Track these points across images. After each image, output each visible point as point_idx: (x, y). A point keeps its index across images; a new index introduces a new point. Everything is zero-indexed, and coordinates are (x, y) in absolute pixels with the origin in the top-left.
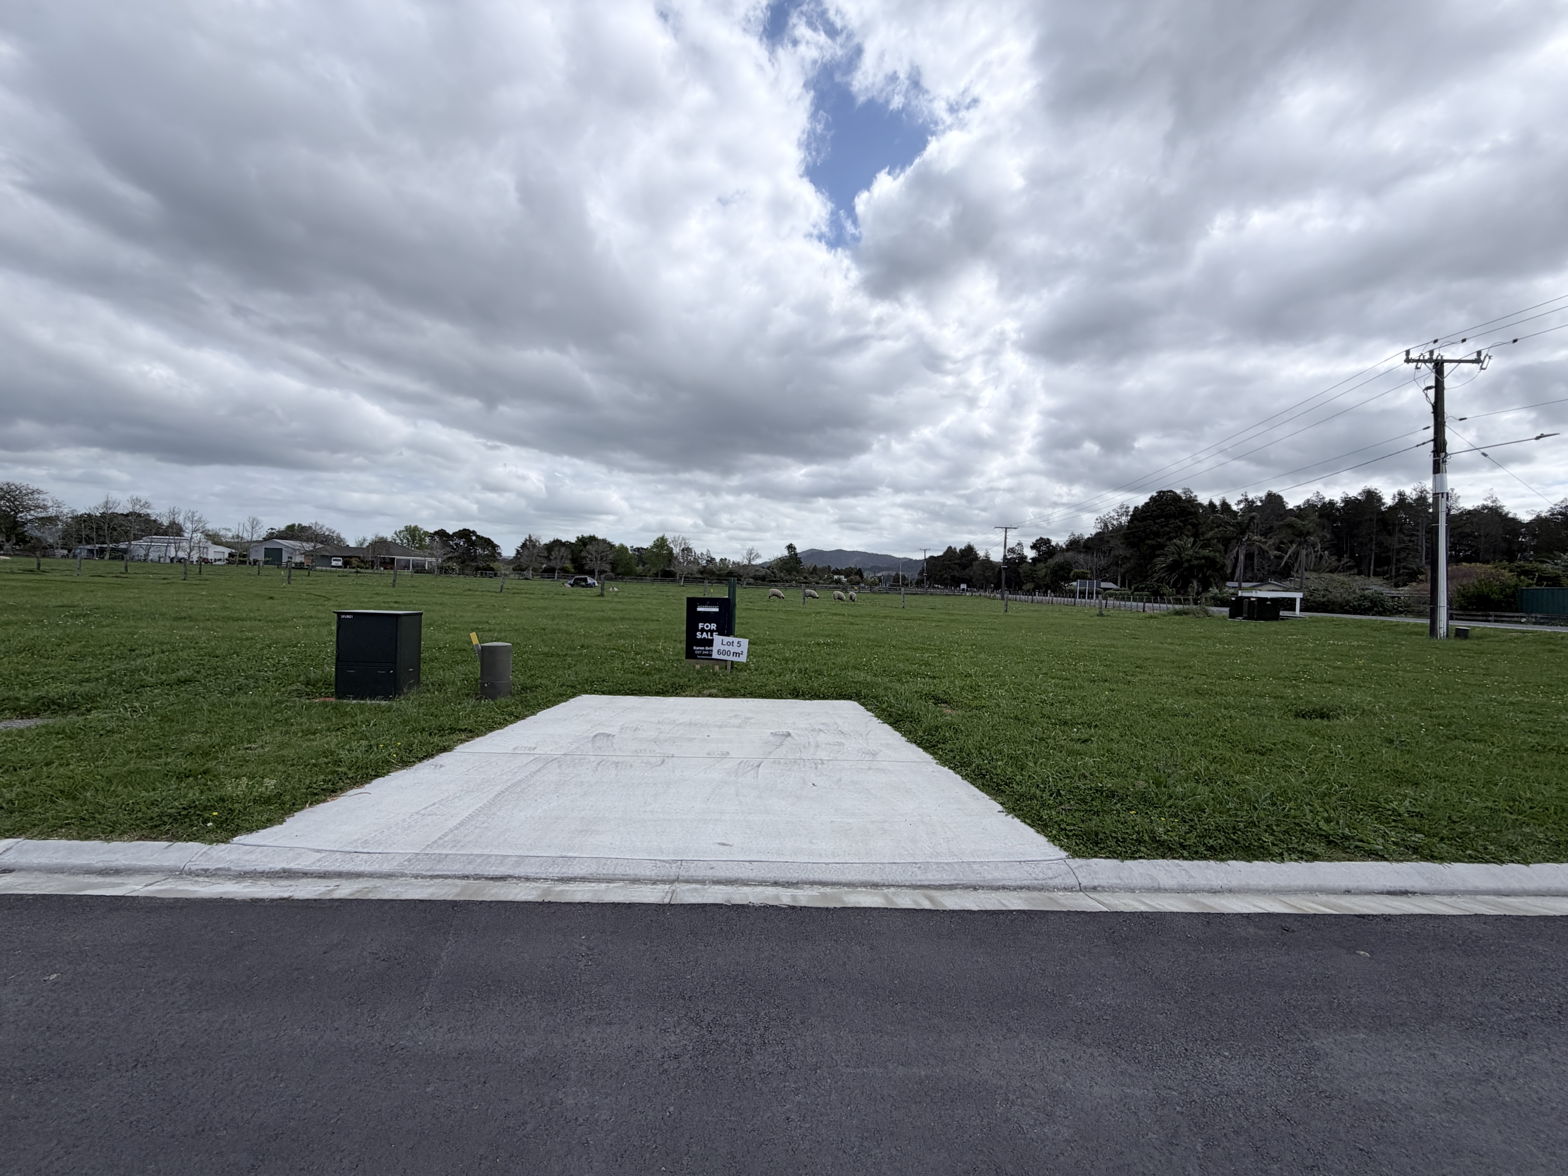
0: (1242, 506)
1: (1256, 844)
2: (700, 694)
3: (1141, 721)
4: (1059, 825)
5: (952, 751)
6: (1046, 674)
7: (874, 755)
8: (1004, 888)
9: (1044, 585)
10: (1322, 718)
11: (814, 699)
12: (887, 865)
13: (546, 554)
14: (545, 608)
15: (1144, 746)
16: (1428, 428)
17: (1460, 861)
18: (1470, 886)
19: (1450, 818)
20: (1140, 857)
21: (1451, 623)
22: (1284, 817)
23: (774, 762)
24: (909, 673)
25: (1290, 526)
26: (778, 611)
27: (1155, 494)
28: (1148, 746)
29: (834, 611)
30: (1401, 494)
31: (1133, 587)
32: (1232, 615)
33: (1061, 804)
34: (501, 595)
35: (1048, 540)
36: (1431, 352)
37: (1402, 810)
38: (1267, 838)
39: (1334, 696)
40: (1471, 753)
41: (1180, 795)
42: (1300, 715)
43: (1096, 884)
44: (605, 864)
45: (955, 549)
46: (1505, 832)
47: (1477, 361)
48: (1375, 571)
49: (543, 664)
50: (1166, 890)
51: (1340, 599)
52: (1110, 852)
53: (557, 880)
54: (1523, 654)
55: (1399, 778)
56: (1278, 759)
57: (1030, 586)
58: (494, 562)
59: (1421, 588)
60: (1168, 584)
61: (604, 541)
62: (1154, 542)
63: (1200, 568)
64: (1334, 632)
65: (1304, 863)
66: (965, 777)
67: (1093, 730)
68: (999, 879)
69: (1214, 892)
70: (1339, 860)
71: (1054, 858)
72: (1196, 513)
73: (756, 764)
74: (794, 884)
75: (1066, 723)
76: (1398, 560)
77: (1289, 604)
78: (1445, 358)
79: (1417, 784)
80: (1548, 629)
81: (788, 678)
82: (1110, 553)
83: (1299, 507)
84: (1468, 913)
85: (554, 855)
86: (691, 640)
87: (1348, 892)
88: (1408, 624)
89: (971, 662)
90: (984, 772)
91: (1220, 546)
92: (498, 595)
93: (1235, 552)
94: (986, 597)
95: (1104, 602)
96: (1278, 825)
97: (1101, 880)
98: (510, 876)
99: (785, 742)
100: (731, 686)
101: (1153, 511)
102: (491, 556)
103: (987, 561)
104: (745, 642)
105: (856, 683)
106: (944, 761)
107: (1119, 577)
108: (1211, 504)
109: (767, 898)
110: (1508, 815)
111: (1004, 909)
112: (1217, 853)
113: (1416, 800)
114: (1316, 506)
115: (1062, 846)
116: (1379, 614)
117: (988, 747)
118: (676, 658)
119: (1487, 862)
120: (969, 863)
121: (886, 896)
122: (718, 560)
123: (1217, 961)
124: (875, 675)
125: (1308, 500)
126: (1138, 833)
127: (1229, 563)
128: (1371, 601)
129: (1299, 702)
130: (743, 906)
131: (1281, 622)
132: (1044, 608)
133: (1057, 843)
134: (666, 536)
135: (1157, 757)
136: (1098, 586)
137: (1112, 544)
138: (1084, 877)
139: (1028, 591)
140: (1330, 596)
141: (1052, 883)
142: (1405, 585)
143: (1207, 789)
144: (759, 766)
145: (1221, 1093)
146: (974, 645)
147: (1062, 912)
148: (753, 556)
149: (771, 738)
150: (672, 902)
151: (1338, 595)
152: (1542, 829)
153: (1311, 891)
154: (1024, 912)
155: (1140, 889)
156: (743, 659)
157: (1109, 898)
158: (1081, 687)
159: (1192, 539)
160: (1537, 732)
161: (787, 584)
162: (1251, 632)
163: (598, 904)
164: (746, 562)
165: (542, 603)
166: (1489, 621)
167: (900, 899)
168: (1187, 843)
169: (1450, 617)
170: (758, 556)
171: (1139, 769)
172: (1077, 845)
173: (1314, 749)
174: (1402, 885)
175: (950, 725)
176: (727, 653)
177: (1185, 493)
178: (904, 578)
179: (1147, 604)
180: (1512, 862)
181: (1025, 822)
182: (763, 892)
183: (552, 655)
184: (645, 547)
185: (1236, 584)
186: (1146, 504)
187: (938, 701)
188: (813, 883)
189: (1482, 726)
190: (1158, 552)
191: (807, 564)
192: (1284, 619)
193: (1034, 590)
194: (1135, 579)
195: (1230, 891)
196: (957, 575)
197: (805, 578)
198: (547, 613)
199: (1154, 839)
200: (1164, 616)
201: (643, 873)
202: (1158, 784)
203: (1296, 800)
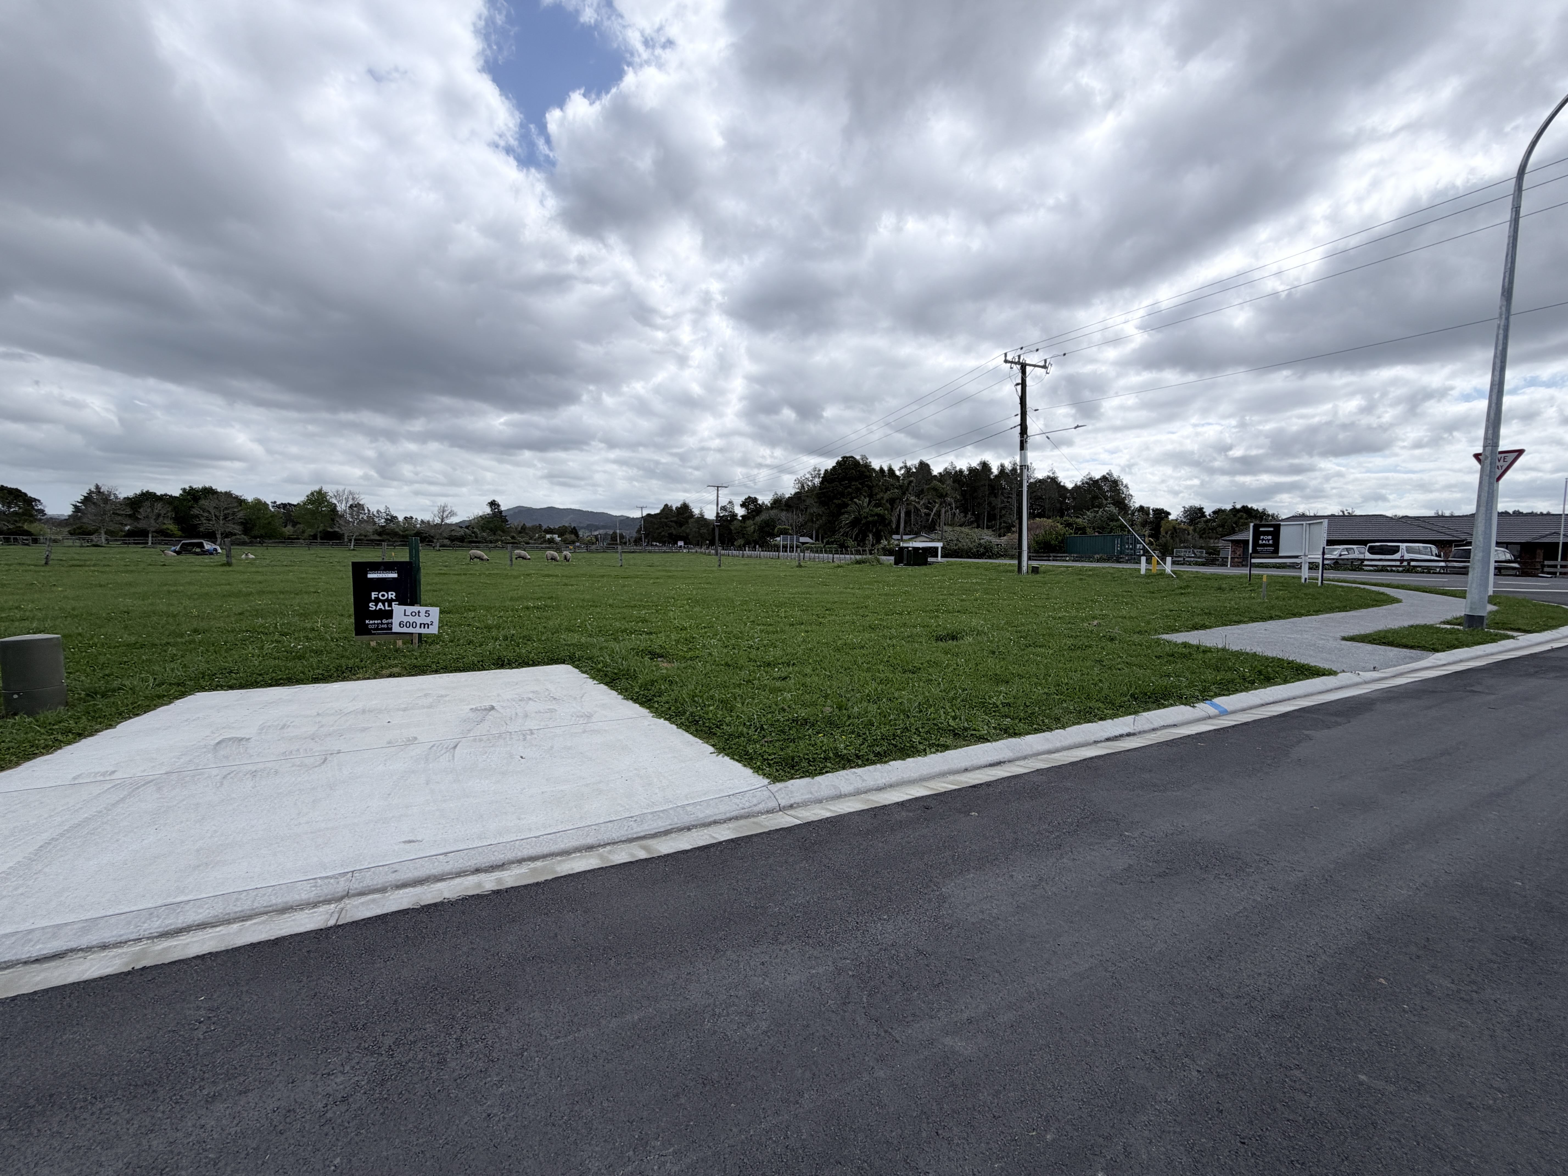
0: (902, 472)
1: (908, 745)
2: (377, 675)
3: (829, 656)
4: (762, 756)
5: (667, 703)
6: (754, 622)
7: (589, 716)
8: (715, 822)
9: (753, 541)
10: (953, 639)
11: (523, 667)
12: (603, 825)
13: (129, 512)
14: (130, 584)
15: (830, 677)
16: (1017, 415)
17: (1030, 734)
18: (1035, 751)
19: (1025, 703)
20: (827, 772)
21: (1030, 562)
22: (927, 720)
23: (475, 740)
24: (625, 631)
25: (935, 489)
26: (480, 575)
27: (841, 459)
28: (834, 676)
29: (547, 572)
30: (1002, 466)
31: (825, 541)
32: (897, 563)
33: (764, 737)
34: (47, 568)
35: (755, 498)
36: (1019, 357)
37: (999, 703)
38: (915, 739)
39: (960, 623)
40: (1038, 655)
41: (856, 715)
42: (939, 639)
43: (792, 802)
44: (237, 900)
45: (671, 507)
46: (1054, 709)
47: (1044, 367)
48: (987, 525)
49: (125, 659)
50: (846, 796)
51: (966, 547)
52: (803, 772)
53: (157, 937)
54: (1067, 582)
55: (998, 680)
56: (924, 675)
57: (741, 542)
58: (31, 522)
59: (1013, 537)
60: (851, 538)
61: (228, 495)
62: (840, 501)
63: (874, 523)
64: (962, 573)
65: (939, 754)
66: (680, 726)
67: (791, 668)
68: (711, 816)
69: (880, 789)
70: (961, 747)
71: (758, 786)
72: (871, 476)
73: (452, 745)
74: (500, 866)
75: (769, 664)
76: (1001, 517)
77: (933, 552)
78: (1027, 362)
79: (1007, 682)
80: (1079, 564)
81: (490, 646)
82: (806, 510)
83: (940, 474)
84: (1033, 770)
85: (150, 905)
86: (361, 612)
87: (966, 770)
88: (1006, 564)
89: (687, 616)
90: (697, 718)
91: (888, 505)
92: (43, 569)
93: (898, 510)
94: (701, 553)
95: (802, 554)
96: (923, 728)
97: (797, 798)
98: (72, 950)
99: (488, 717)
100: (420, 662)
101: (840, 474)
102: (23, 514)
103: (702, 519)
104: (435, 612)
105: (569, 645)
106: (659, 713)
107: (814, 532)
108: (882, 470)
109: (467, 889)
110: (1056, 696)
111: (715, 841)
112: (881, 758)
113: (1006, 694)
114: (951, 473)
115: (764, 775)
116: (990, 557)
117: (701, 694)
118: (342, 635)
119: (1044, 731)
120: (683, 807)
121: (601, 857)
122: (401, 518)
123: (880, 844)
124: (590, 636)
125: (946, 468)
126: (825, 752)
127: (894, 520)
128: (985, 548)
129: (939, 629)
130: (435, 905)
131: (928, 566)
132: (753, 561)
133: (760, 772)
134: (325, 489)
135: (840, 685)
136: (798, 540)
137: (808, 502)
138: (783, 798)
139: (739, 546)
140: (960, 545)
141: (756, 809)
142: (1004, 535)
143: (875, 706)
144: (455, 747)
145: (881, 949)
146: (690, 599)
147: (764, 833)
148: (446, 514)
149: (471, 715)
150: (340, 923)
151: (964, 544)
152: (1072, 703)
153: (943, 774)
154: (732, 840)
155: (826, 799)
156: (434, 630)
157: (803, 811)
158: (782, 631)
159: (867, 500)
160: (1072, 636)
161: (493, 545)
162: (909, 576)
163: (227, 951)
164: (438, 520)
165: (126, 577)
166: (1049, 560)
167: (616, 856)
168: (861, 754)
169: (1029, 559)
170: (452, 514)
171: (826, 697)
172: (777, 771)
173: (947, 665)
174: (998, 758)
175: (665, 679)
176: (413, 625)
177: (862, 459)
178: (622, 537)
179: (835, 556)
180: (1057, 728)
181: (734, 759)
182: (461, 884)
183: (142, 646)
184: (295, 503)
185: (898, 537)
186: (834, 467)
187: (654, 655)
188: (520, 861)
189: (1044, 635)
190: (843, 511)
191: (514, 523)
192: (931, 564)
193: (744, 546)
194: (826, 534)
195: (891, 786)
196: (674, 532)
197: (513, 538)
198: (133, 590)
199: (836, 755)
200: (848, 565)
201: (297, 897)
202: (840, 708)
203: (935, 705)
